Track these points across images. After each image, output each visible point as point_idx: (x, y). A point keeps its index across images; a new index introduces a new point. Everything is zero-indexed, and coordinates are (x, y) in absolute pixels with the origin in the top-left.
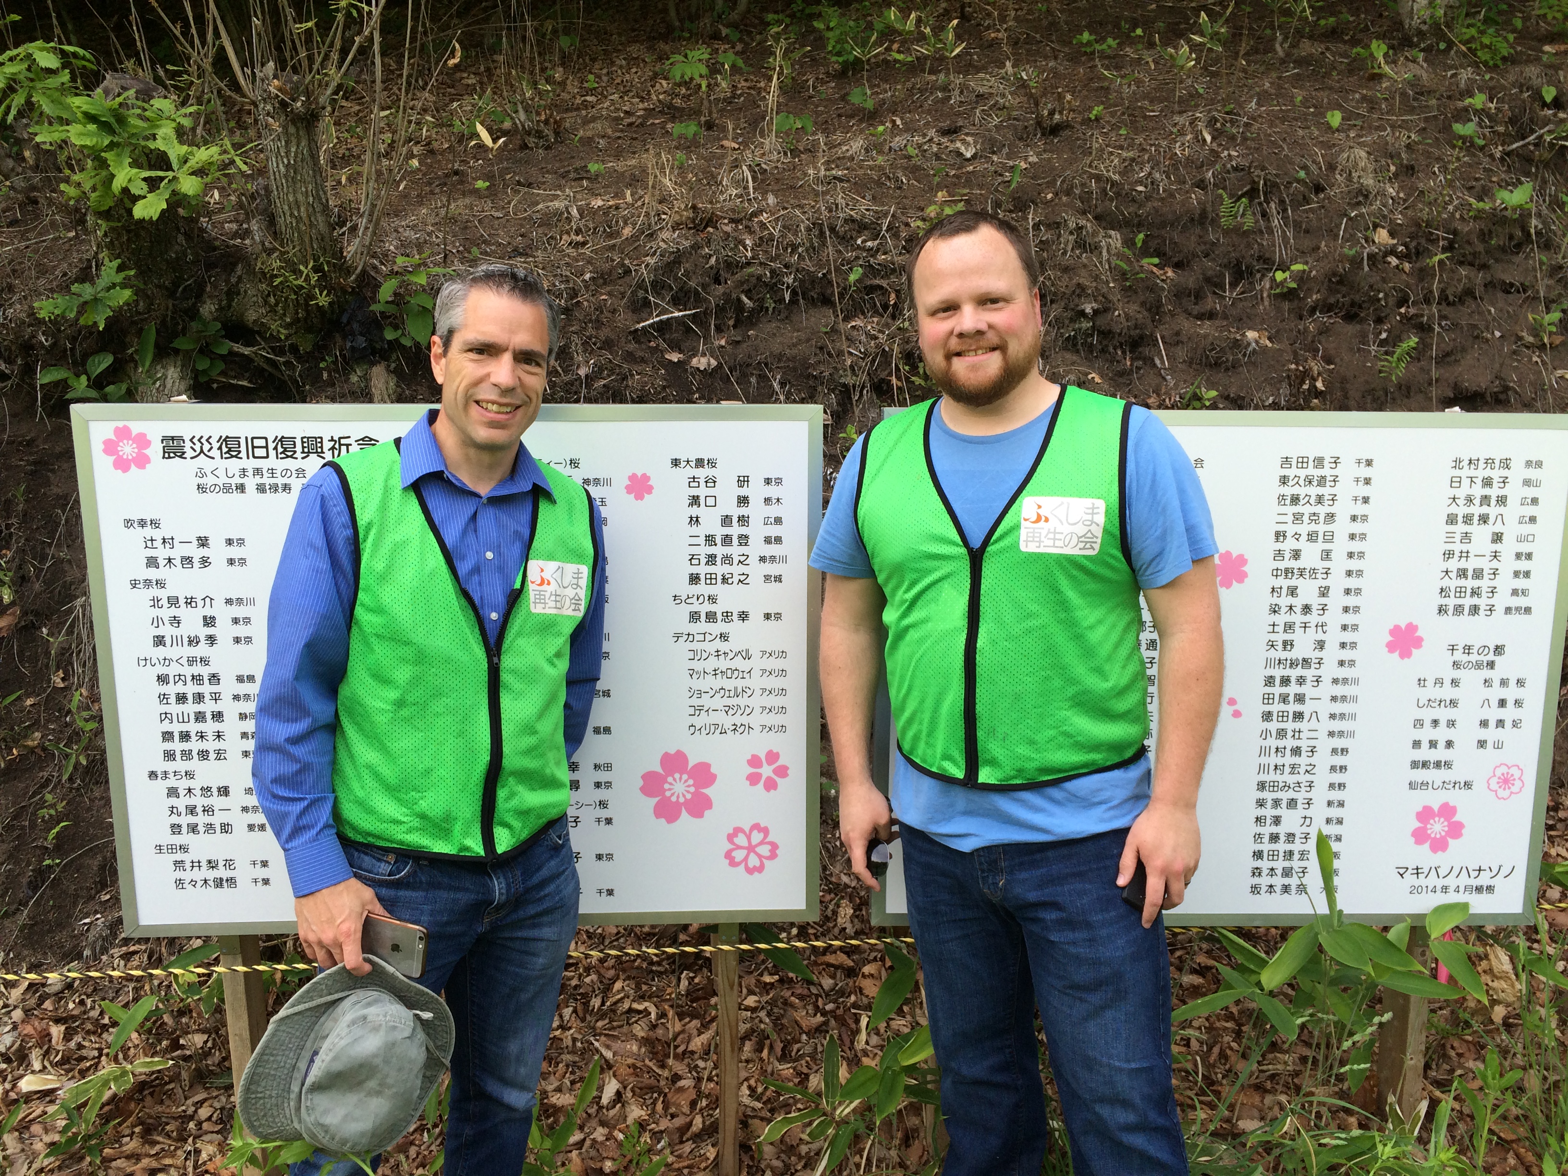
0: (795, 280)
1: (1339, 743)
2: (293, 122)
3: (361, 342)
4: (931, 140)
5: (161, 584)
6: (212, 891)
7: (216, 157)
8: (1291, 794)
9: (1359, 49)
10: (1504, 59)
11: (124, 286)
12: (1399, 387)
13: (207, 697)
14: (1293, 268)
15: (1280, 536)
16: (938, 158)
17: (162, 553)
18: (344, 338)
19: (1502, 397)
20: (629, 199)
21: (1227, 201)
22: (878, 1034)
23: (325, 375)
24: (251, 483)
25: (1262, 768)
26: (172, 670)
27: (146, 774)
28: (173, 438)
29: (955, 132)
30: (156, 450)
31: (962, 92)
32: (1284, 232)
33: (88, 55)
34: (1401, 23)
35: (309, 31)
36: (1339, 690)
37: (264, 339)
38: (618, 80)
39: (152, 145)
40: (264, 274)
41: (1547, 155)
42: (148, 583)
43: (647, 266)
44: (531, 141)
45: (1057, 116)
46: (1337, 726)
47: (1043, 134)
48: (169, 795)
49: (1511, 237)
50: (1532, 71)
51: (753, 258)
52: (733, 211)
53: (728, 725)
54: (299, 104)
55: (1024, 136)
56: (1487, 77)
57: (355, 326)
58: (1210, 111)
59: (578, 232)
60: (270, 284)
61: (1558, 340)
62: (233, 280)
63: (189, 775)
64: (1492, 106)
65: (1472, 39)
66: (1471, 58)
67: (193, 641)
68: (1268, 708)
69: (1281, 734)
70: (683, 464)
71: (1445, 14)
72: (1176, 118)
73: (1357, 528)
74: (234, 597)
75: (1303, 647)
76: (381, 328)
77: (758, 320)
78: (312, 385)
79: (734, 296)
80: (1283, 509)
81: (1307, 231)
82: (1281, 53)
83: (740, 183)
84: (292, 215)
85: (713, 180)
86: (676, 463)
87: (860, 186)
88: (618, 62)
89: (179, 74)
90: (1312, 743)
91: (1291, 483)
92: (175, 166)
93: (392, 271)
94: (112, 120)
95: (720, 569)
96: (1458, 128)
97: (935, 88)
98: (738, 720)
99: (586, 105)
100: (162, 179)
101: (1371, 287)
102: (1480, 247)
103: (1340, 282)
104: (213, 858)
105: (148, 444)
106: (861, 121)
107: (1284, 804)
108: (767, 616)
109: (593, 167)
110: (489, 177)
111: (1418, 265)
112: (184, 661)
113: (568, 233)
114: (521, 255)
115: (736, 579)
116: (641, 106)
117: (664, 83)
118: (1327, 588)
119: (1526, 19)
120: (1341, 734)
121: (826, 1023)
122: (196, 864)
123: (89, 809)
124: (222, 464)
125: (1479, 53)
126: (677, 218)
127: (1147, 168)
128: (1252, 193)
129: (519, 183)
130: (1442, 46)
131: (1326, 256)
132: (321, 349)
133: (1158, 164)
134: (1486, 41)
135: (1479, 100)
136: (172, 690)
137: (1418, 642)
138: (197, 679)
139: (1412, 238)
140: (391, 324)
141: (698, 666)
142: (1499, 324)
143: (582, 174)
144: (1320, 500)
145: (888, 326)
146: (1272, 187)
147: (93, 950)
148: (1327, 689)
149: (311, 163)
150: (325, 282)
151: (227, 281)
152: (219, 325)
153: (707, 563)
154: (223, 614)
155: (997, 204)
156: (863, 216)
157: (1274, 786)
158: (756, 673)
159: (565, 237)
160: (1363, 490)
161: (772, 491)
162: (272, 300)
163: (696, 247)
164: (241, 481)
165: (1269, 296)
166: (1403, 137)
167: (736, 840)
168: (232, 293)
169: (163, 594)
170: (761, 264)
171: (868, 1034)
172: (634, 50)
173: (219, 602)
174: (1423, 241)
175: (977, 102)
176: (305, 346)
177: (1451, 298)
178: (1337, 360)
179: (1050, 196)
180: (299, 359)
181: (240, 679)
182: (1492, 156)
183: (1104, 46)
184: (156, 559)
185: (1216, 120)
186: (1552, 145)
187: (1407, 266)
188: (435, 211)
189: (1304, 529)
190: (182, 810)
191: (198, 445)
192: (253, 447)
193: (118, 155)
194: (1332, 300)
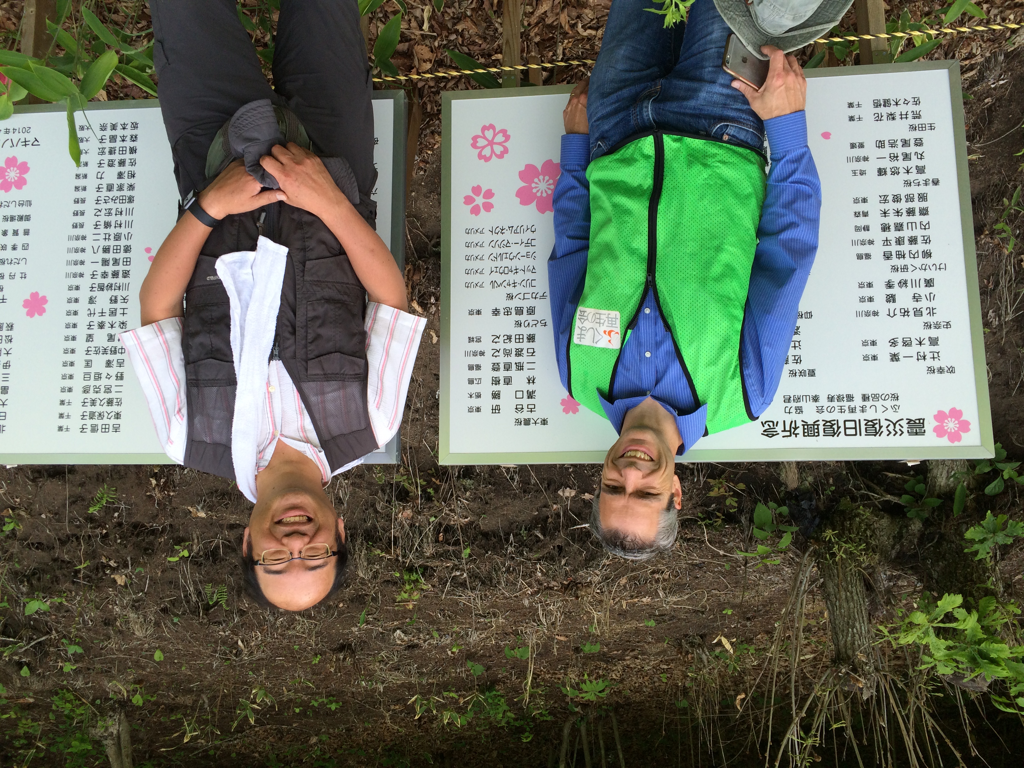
0: (507, 550)
1: (79, 232)
2: (849, 658)
3: (804, 504)
4: (425, 641)
5: (928, 326)
6: (892, 97)
7: (902, 635)
8: (111, 194)
9: (153, 699)
10: (57, 694)
11: (972, 542)
12: (103, 481)
13: (893, 242)
14: (176, 559)
15: (120, 377)
16: (419, 630)
17: (927, 348)
18: (817, 507)
19: (36, 475)
20: (624, 603)
21: (223, 602)
22: (416, 18)
23: (831, 481)
24: (858, 402)
25: (130, 212)
26: (920, 261)
27: (941, 183)
28: (916, 434)
29: (409, 646)
30: (930, 425)
31: (410, 672)
32: (186, 582)
33: (997, 705)
34: (127, 716)
35: (837, 721)
36: (79, 269)
37: (875, 506)
38: (646, 678)
39: (950, 643)
40: (874, 552)
41: (23, 632)
42: (937, 326)
43: (608, 558)
44: (698, 640)
45: (342, 657)
46: (80, 244)
47: (350, 645)
48: (924, 167)
49: (39, 579)
50: (37, 686)
51: (536, 564)
52: (551, 595)
53: (507, 232)
54: (843, 671)
55: (363, 644)
56: (65, 682)
57: (809, 515)
58: (241, 660)
59: (657, 581)
60: (868, 544)
61: (4, 513)
62: (898, 547)
63: (908, 183)
64: (60, 664)
65: (78, 707)
66: (78, 695)
67: (903, 283)
68: (127, 255)
69: (118, 237)
70: (539, 421)
71: (97, 721)
72: (263, 655)
73: (68, 383)
74: (872, 317)
75: (103, 298)
76: (792, 514)
77: (532, 522)
78: (841, 474)
79: (548, 538)
80: (118, 395)
81: (171, 582)
82: (204, 697)
83: (548, 614)
84: (851, 593)
85: (567, 615)
86: (544, 422)
87: (467, 611)
88: (648, 690)
89: (934, 691)
90: (97, 231)
91: (113, 414)
92: (931, 631)
93: (785, 553)
94: (979, 660)
95: (513, 346)
96: (80, 650)
97: (429, 674)
98: (500, 237)
99: (667, 662)
100: (942, 621)
101: (126, 547)
102: (58, 573)
103: (146, 549)
104: (891, 122)
105: (936, 430)
106: (476, 653)
107: (116, 187)
108: (479, 312)
109: (652, 623)
110: (724, 617)
111: (97, 561)
112: (911, 268)
113: (665, 580)
114: (696, 565)
115: (502, 339)
116: (628, 662)
117: (614, 677)
118: (88, 341)
119: (47, 719)
120: (77, 238)
121: (455, 24)
122: (904, 116)
123: (1001, 166)
124: (880, 416)
125: (72, 697)
126: (589, 590)
127: (278, 623)
128: (207, 608)
129: (703, 613)
130: (98, 702)
131: (157, 567)
132: (834, 499)
133: (272, 626)
134: (68, 705)
135: (68, 668)
136: (920, 247)
137: (26, 304)
138: (901, 255)
139: (101, 578)
140: (785, 517)
141: (529, 275)
142: (43, 522)
143: (661, 618)
144: (93, 403)
145: (444, 519)
146: (195, 612)
147: (996, 60)
148: (87, 269)
149: (837, 629)
150: (829, 545)
151: (902, 546)
152: (909, 515)
153: (522, 350)
154: (880, 304)
155: (374, 599)
156: (463, 592)
157: (122, 200)
158: (487, 271)
159: (667, 577)
160: (64, 409)
161: (475, 402)
162: (868, 533)
163: (575, 571)
164: (865, 403)
165: (193, 540)
166: (113, 645)
167: (502, 149)
168: (899, 537)
169: (926, 318)
170: (530, 560)
171: (422, 17)
172: (638, 698)
173: (883, 313)
174: (94, 576)
175: (399, 665)
176: (845, 502)
177: (74, 539)
178: (145, 498)
179: (341, 605)
180: (850, 492)
181: (868, 256)
182: (57, 632)
183: (320, 700)
184: (931, 344)
185: (236, 655)
186: (21, 638)
187: (104, 560)
188: (758, 593)
189: (104, 382)
190: (914, 157)
191: (897, 429)
192: (855, 428)
193: (974, 636)
194: (152, 537)
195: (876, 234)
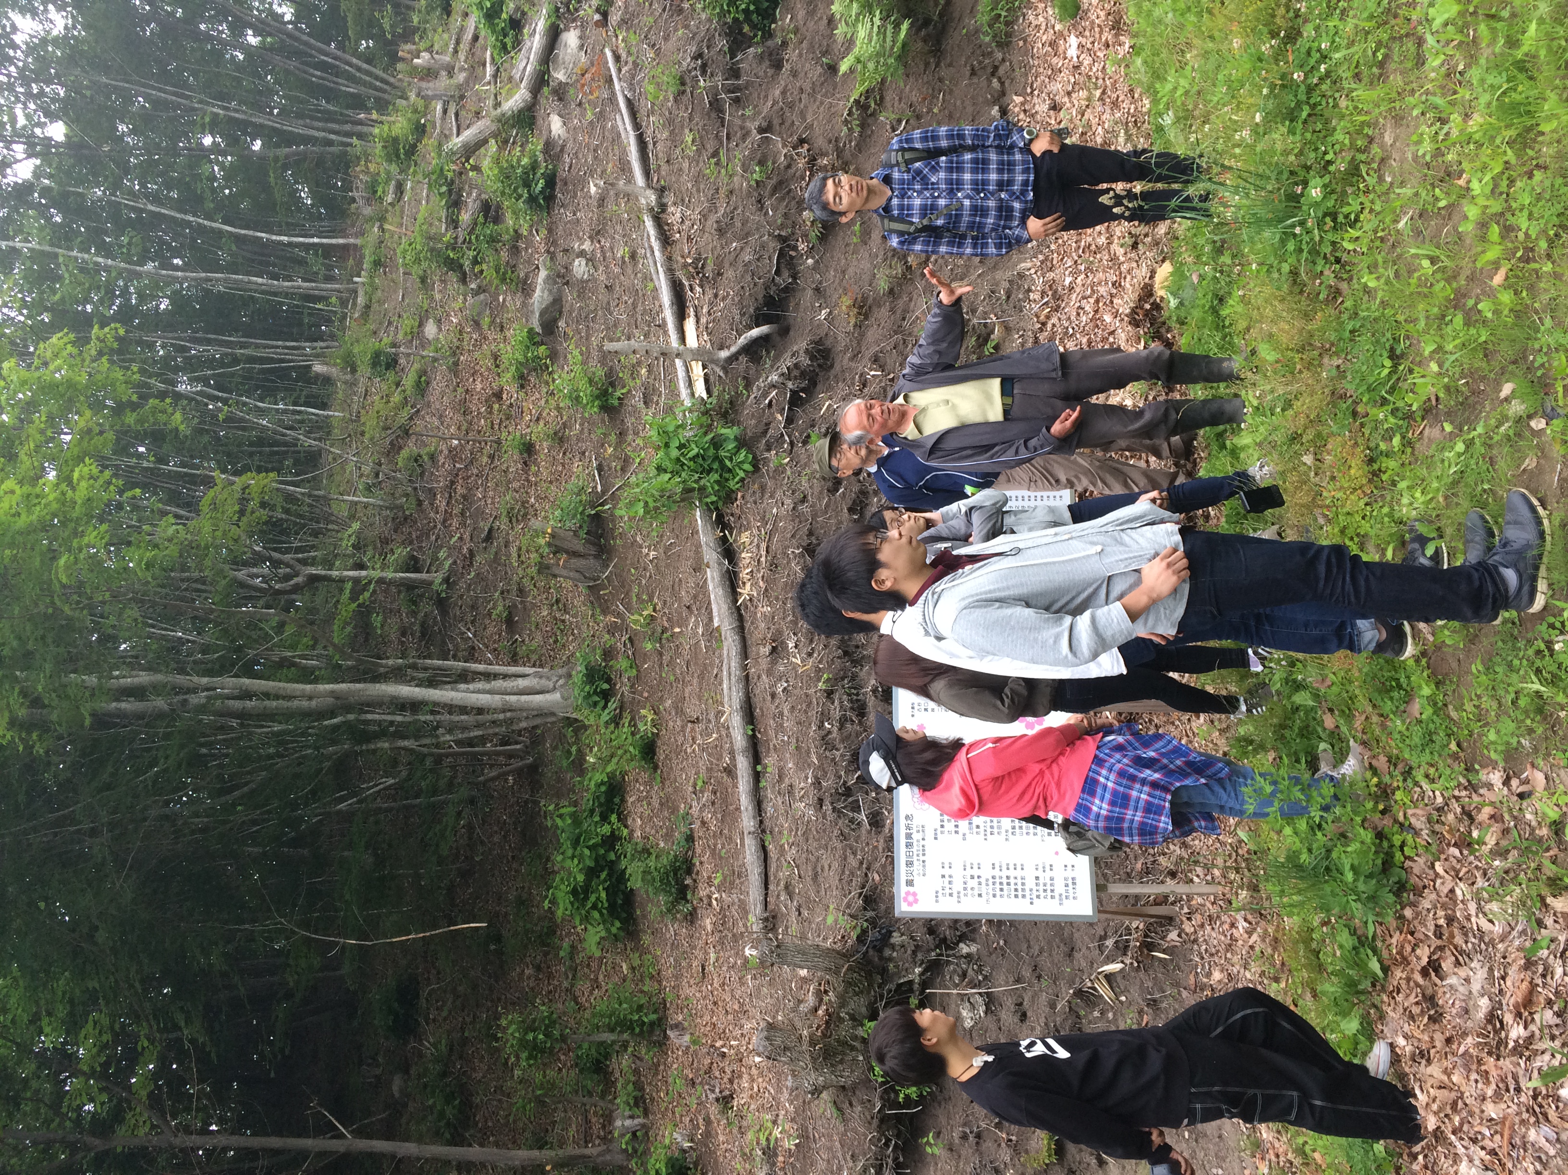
5: (959, 893)
6: (1077, 887)
13: (1001, 880)
17: (947, 891)
24: (922, 858)
26: (991, 892)
27: (1031, 905)
28: (907, 882)
30: (910, 889)
42: (958, 897)
48: (1039, 898)
63: (1031, 890)
67: (980, 883)
74: (963, 868)
104: (1064, 885)
105: (909, 891)
112: (987, 887)
122: (1067, 891)
124: (915, 867)
136: (998, 893)
138: (994, 883)
154: (969, 872)
164: (921, 861)
169: (962, 892)
173: (965, 873)
181: (994, 868)
184: (950, 893)
190: (1045, 894)
191: (909, 874)
192: (910, 856)
195: (1005, 873)
